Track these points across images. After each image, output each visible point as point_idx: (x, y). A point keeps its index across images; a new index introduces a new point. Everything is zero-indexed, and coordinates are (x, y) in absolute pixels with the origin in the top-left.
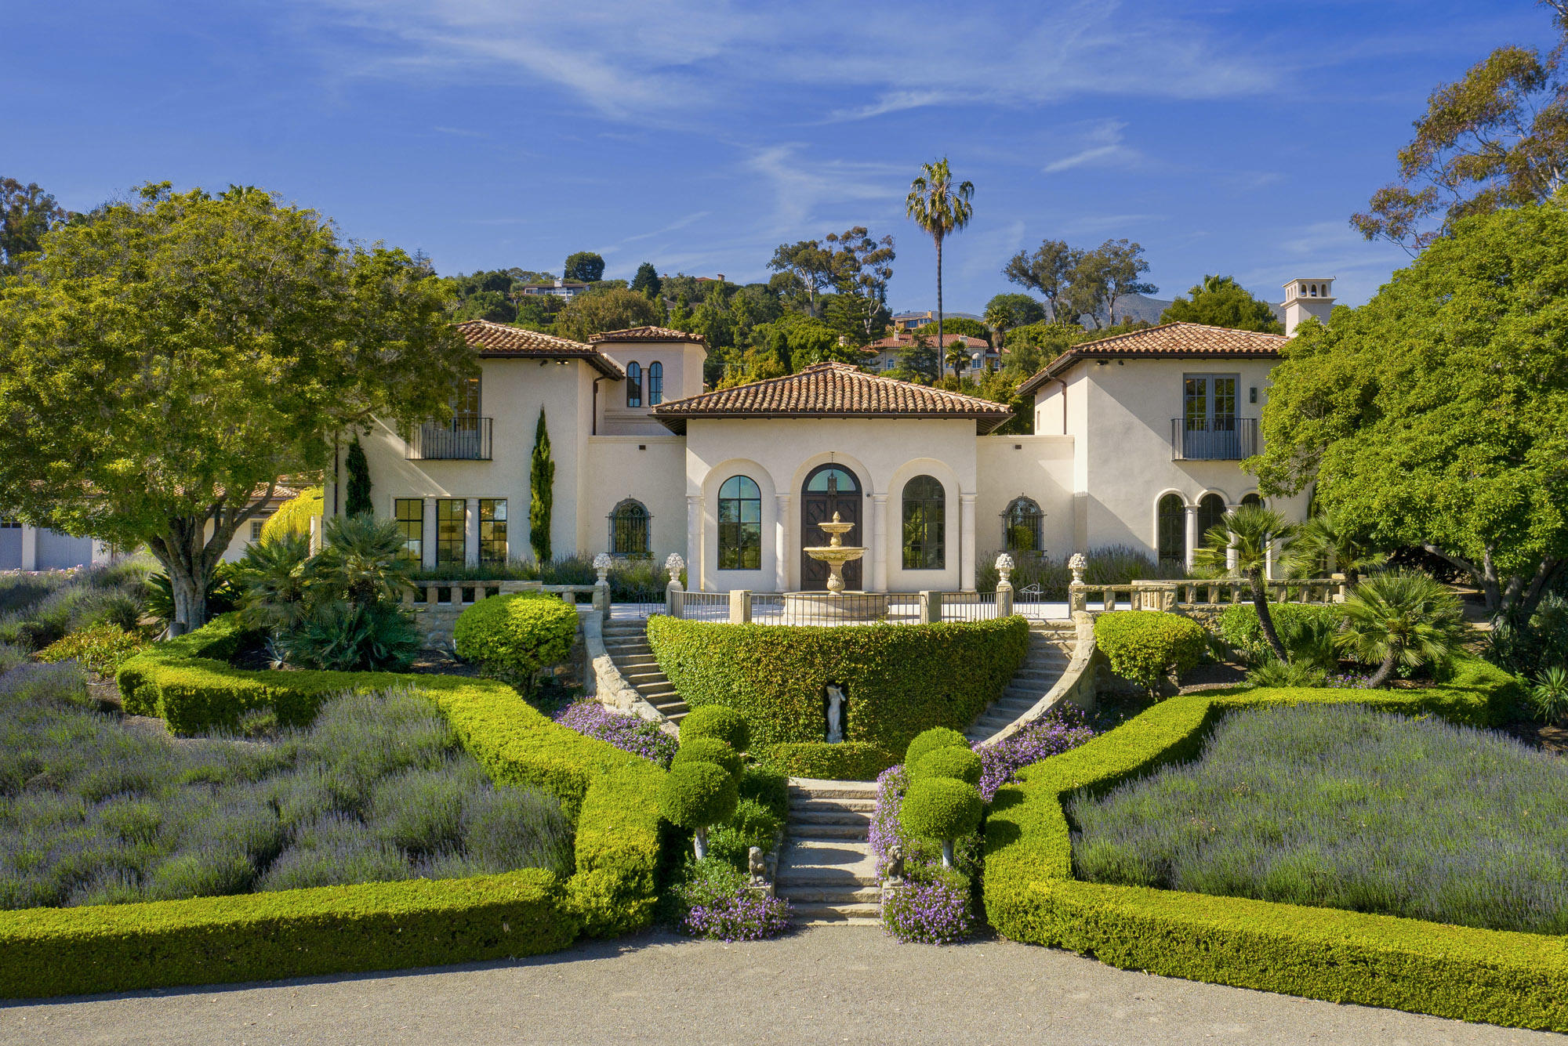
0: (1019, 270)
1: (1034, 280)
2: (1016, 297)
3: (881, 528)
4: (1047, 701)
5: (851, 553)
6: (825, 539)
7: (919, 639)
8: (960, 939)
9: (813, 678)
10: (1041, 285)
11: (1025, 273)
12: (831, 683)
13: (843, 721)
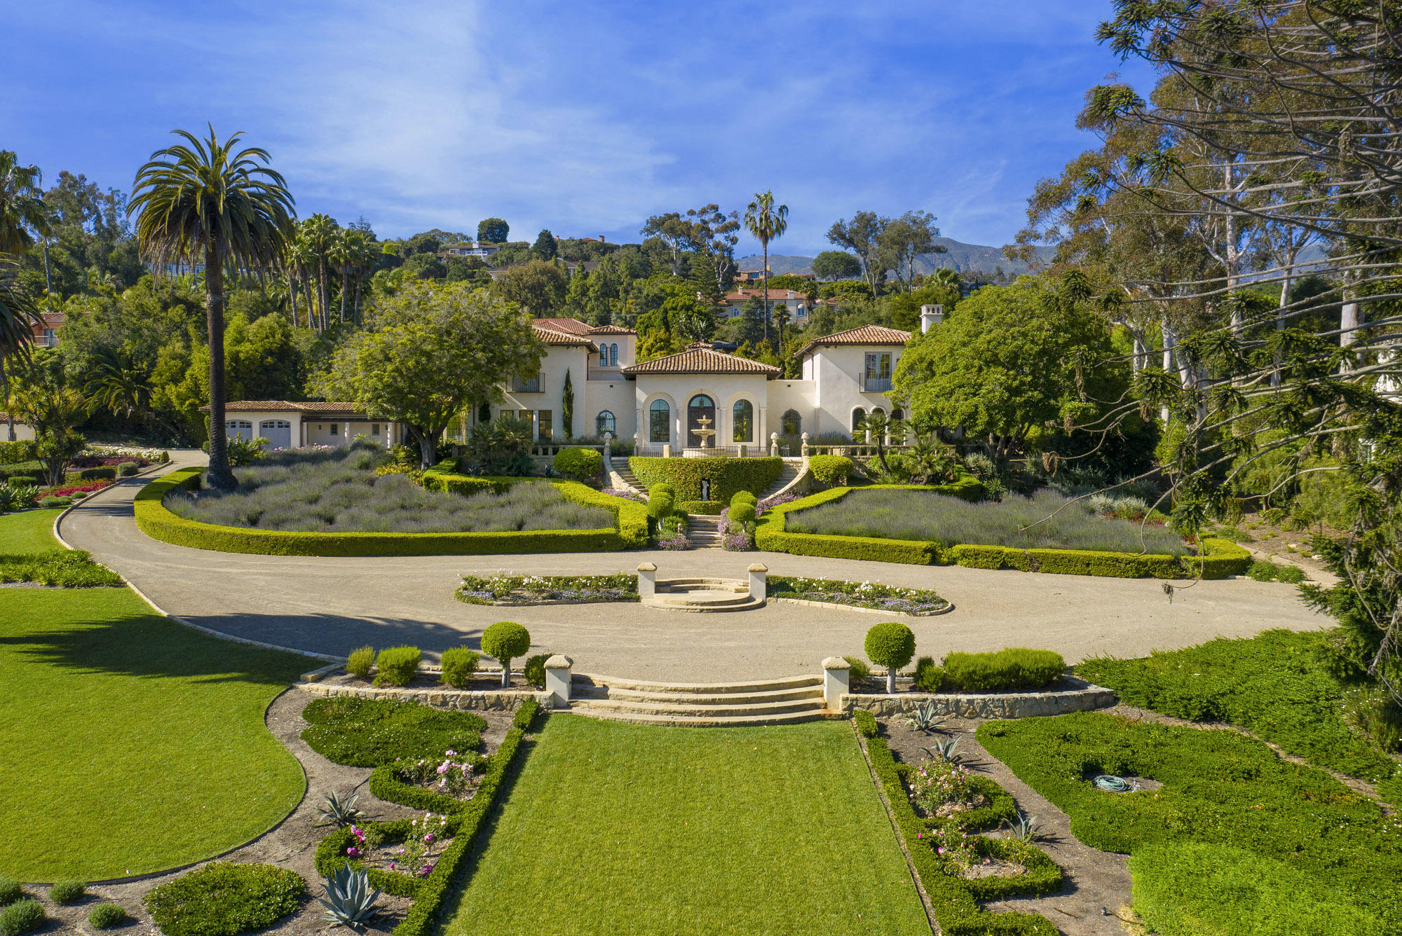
0: (838, 234)
1: (850, 242)
2: (837, 254)
3: (724, 423)
4: (787, 487)
5: (711, 432)
6: (699, 426)
7: (737, 463)
8: (747, 550)
9: (697, 476)
10: (855, 246)
11: (842, 236)
12: (704, 479)
13: (708, 494)
